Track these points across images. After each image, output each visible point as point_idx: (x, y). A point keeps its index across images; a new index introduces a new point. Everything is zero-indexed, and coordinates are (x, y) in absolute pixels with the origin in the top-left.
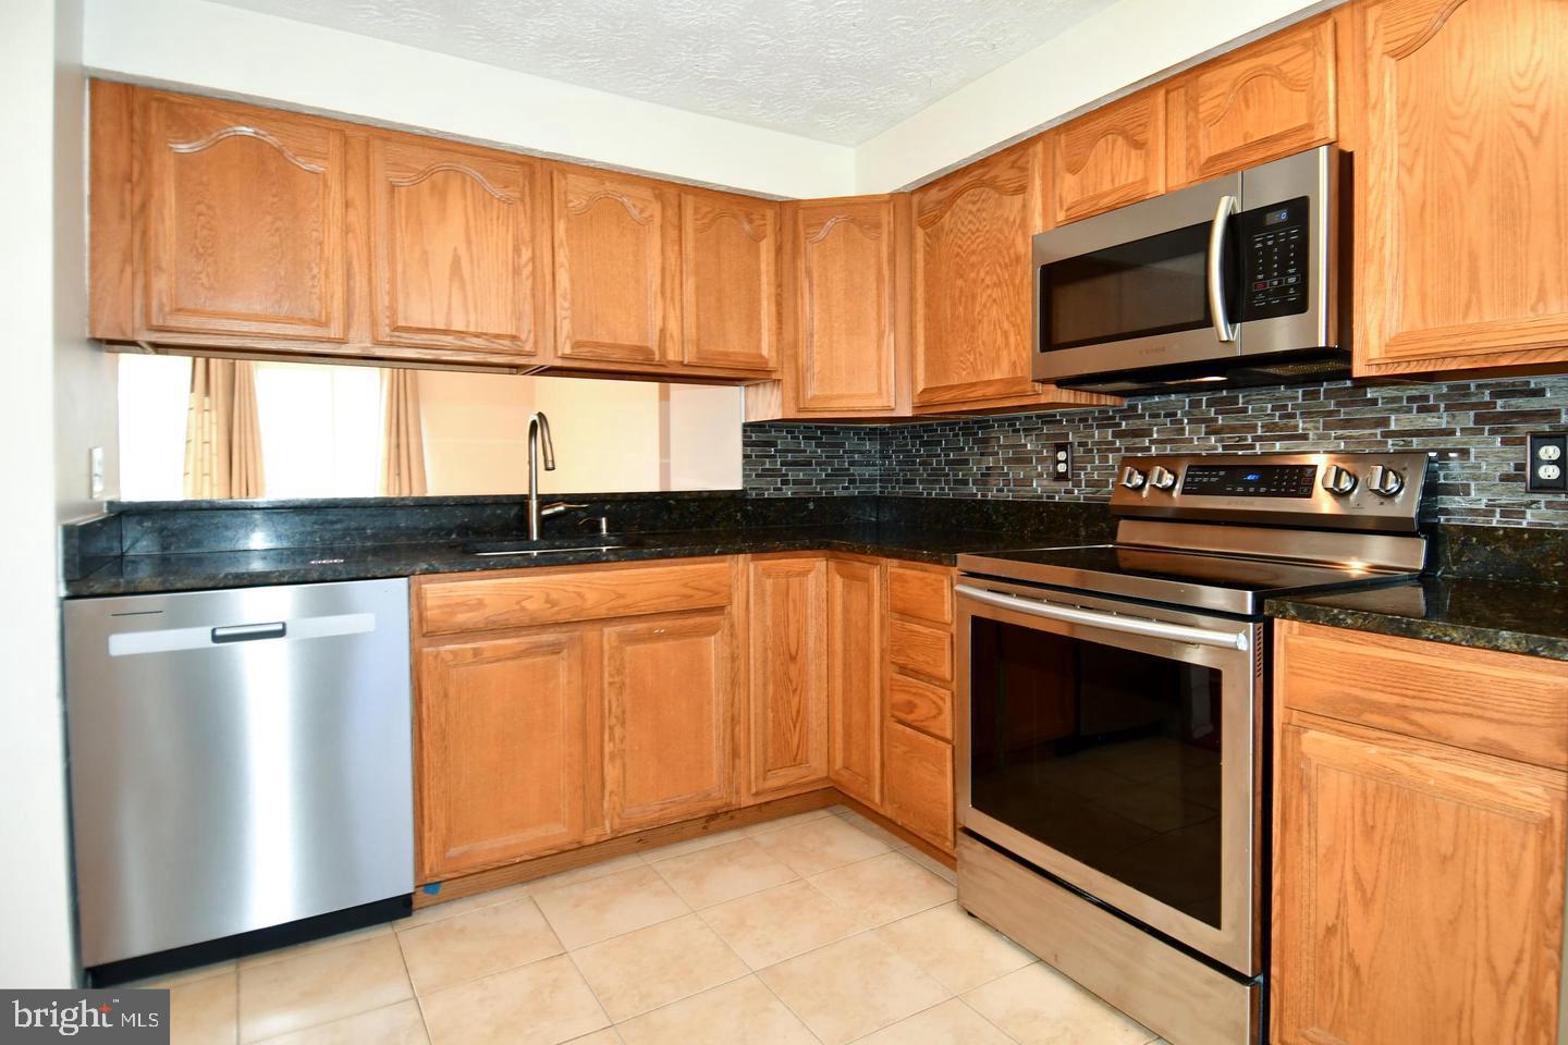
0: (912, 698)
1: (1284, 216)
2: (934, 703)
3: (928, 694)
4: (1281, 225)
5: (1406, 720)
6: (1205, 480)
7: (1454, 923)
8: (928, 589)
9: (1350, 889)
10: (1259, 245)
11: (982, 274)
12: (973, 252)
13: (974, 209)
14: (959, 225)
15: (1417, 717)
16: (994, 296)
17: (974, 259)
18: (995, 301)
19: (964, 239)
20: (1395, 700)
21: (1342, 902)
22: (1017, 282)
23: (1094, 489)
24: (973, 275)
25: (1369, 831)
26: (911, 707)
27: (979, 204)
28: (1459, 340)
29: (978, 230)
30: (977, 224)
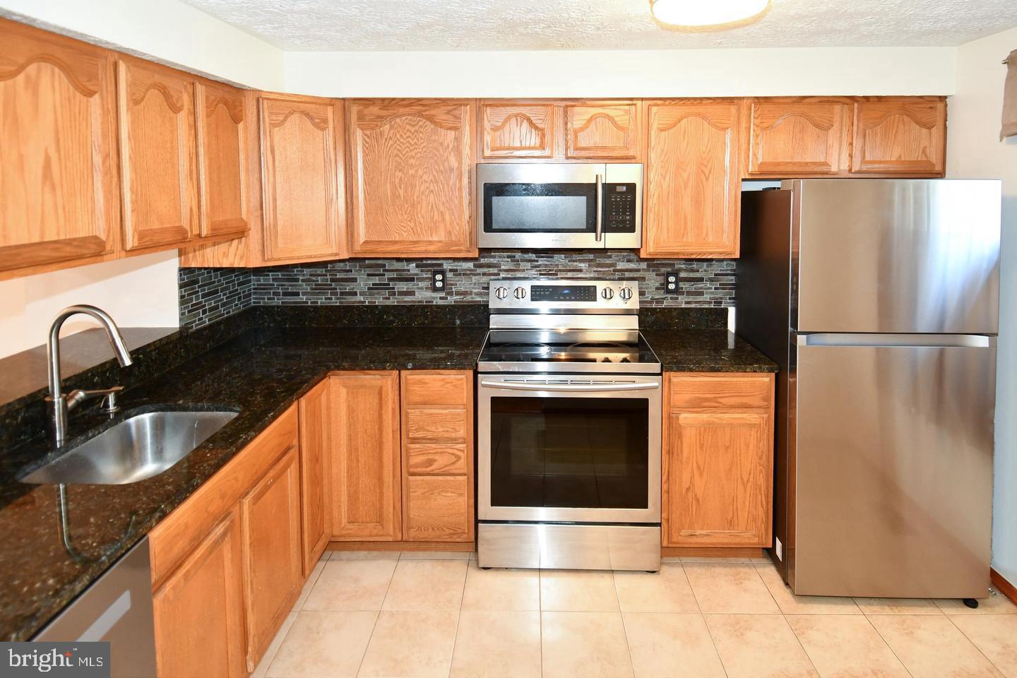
0: (430, 457)
1: (624, 188)
2: (453, 454)
3: (447, 450)
4: (622, 193)
5: (716, 402)
6: (542, 293)
7: (730, 469)
8: (449, 385)
9: (695, 470)
10: (613, 199)
11: (420, 172)
12: (413, 157)
13: (413, 130)
14: (398, 136)
15: (720, 400)
16: (432, 188)
17: (412, 161)
18: (432, 191)
19: (403, 147)
20: (712, 396)
21: (692, 477)
22: (451, 184)
23: (462, 297)
24: (411, 172)
25: (702, 446)
26: (430, 462)
27: (417, 128)
28: (682, 248)
29: (416, 143)
30: (415, 140)
